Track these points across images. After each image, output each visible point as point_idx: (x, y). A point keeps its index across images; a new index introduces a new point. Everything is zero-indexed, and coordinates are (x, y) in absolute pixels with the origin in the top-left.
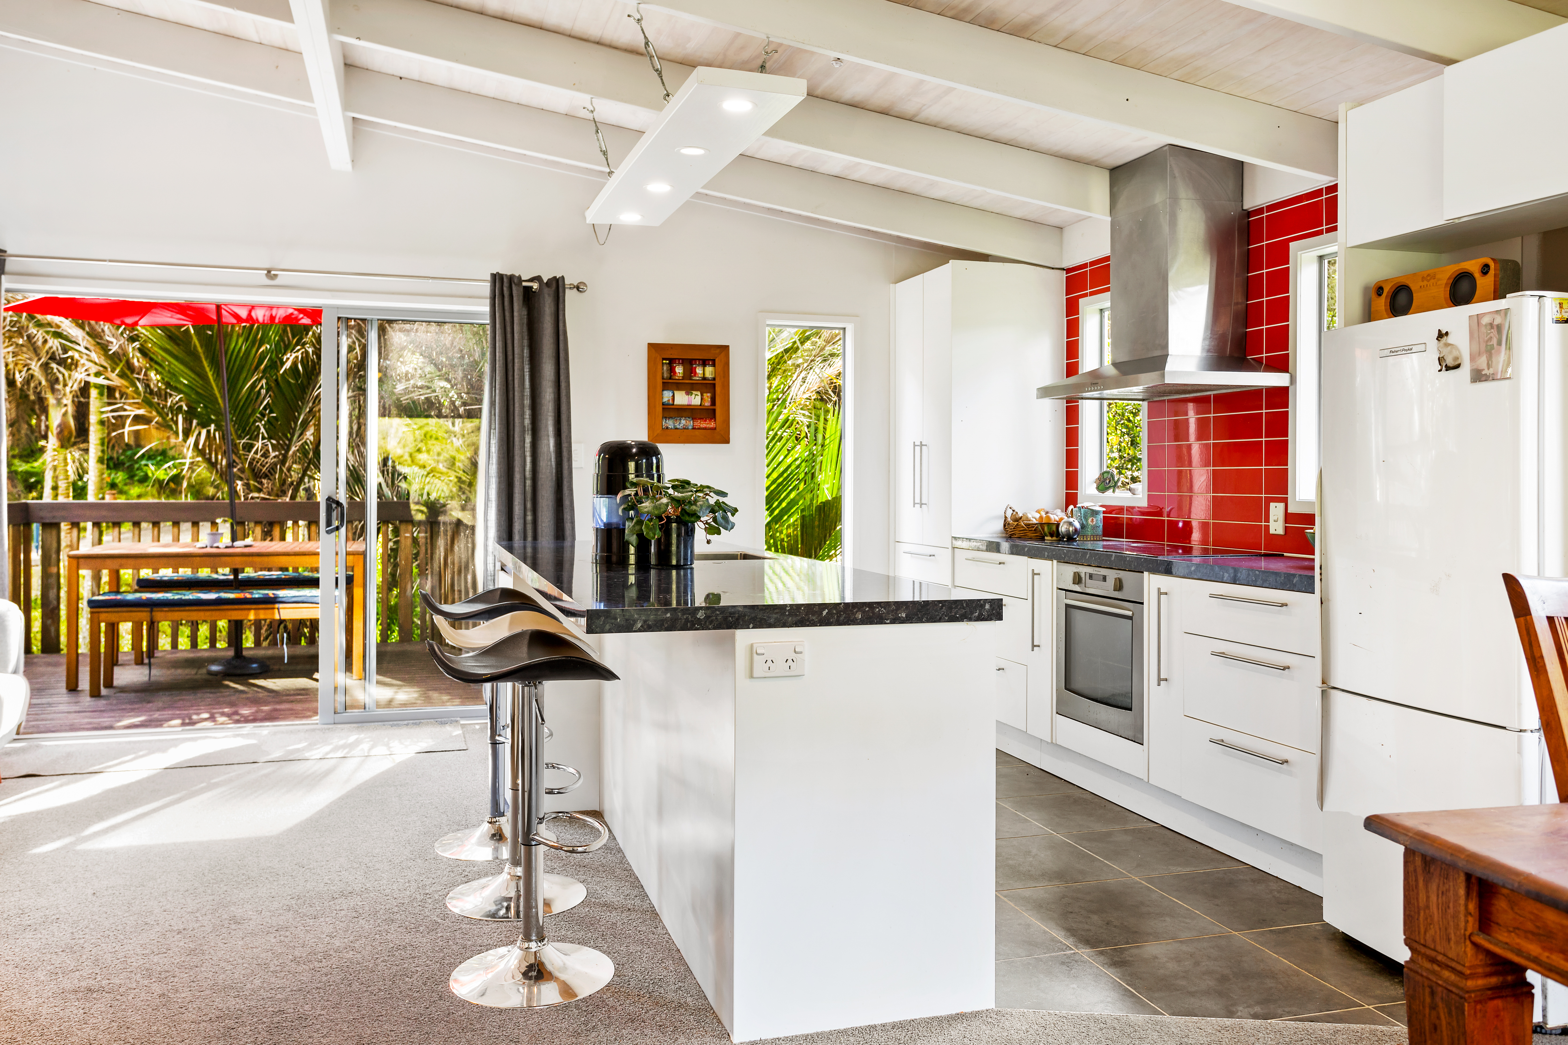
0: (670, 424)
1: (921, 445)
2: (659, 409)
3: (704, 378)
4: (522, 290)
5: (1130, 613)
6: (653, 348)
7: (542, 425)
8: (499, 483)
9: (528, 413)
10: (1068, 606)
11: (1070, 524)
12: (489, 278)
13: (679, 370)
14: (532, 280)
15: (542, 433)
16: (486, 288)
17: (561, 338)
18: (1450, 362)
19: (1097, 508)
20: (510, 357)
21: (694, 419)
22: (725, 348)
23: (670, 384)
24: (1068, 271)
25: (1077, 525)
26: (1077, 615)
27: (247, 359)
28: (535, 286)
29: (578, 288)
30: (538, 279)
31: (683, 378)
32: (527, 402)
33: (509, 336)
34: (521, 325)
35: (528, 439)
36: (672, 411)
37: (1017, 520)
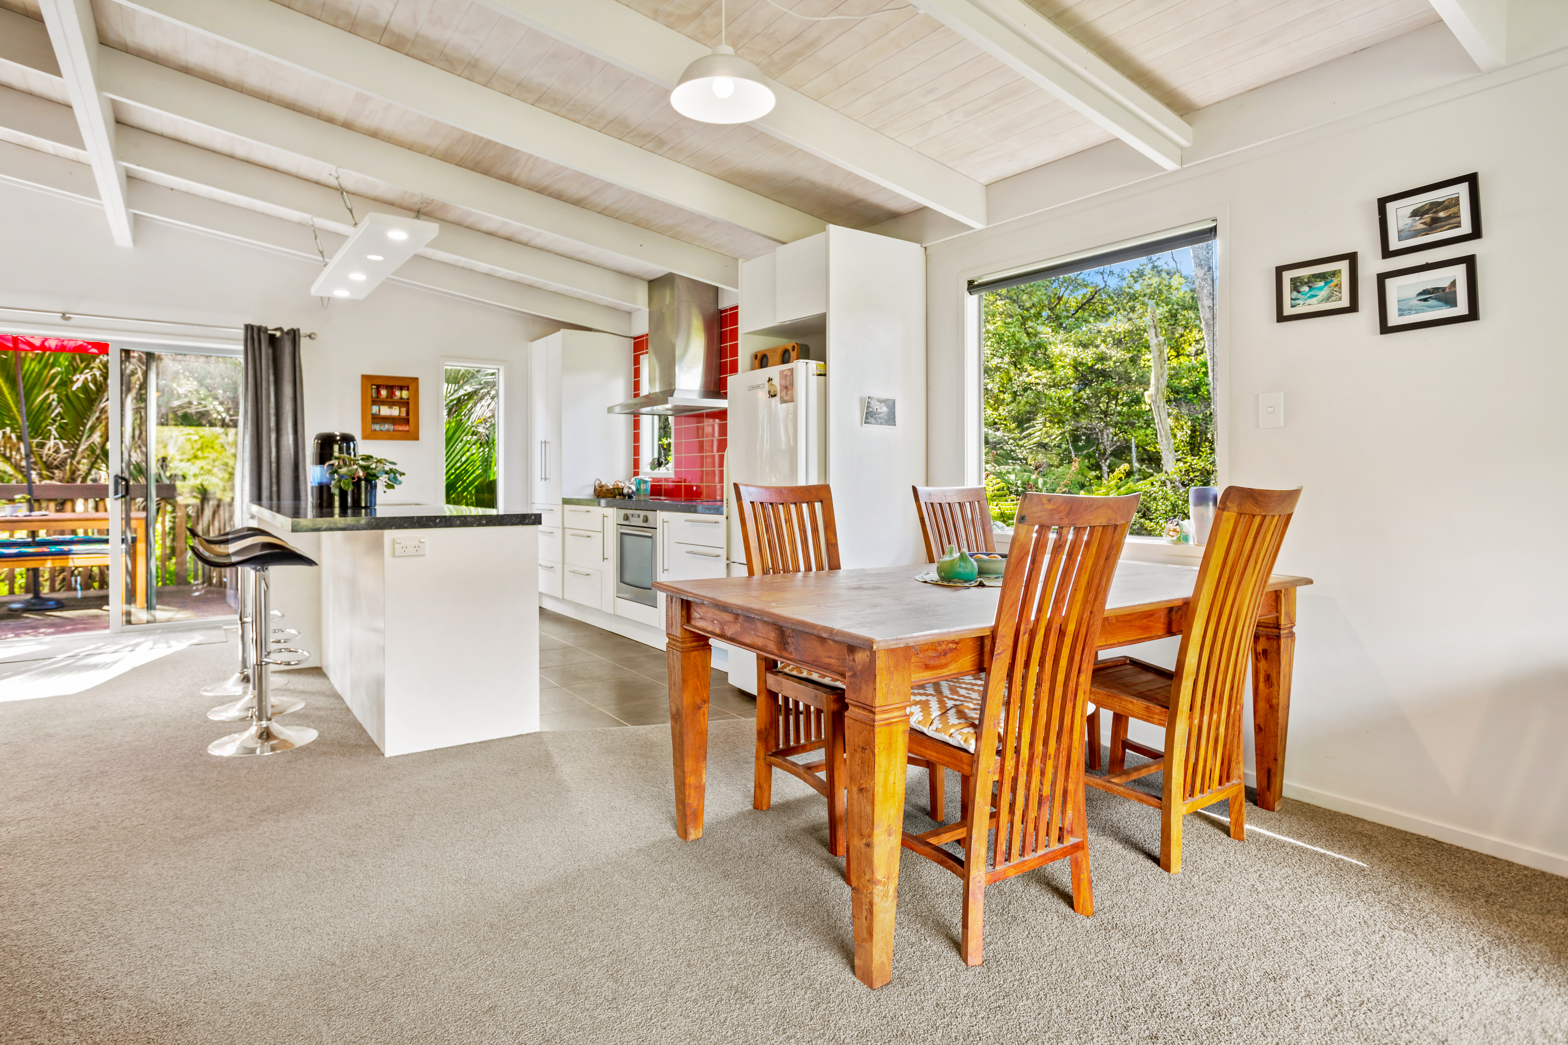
0: (377, 427)
1: (545, 442)
2: (369, 418)
3: (401, 398)
4: (267, 336)
5: (650, 535)
6: (365, 378)
7: (283, 426)
8: (252, 465)
9: (273, 419)
10: (622, 534)
11: (630, 488)
12: (243, 327)
13: (384, 393)
14: (276, 330)
15: (284, 432)
16: (241, 333)
17: (297, 369)
18: (772, 393)
19: (647, 479)
20: (259, 381)
21: (394, 424)
22: (416, 380)
23: (377, 401)
24: (635, 338)
25: (634, 488)
26: (627, 538)
27: (39, 379)
28: (278, 334)
29: (310, 336)
30: (280, 329)
31: (387, 397)
32: (272, 411)
33: (258, 366)
34: (268, 360)
35: (273, 436)
36: (378, 419)
37: (601, 487)
